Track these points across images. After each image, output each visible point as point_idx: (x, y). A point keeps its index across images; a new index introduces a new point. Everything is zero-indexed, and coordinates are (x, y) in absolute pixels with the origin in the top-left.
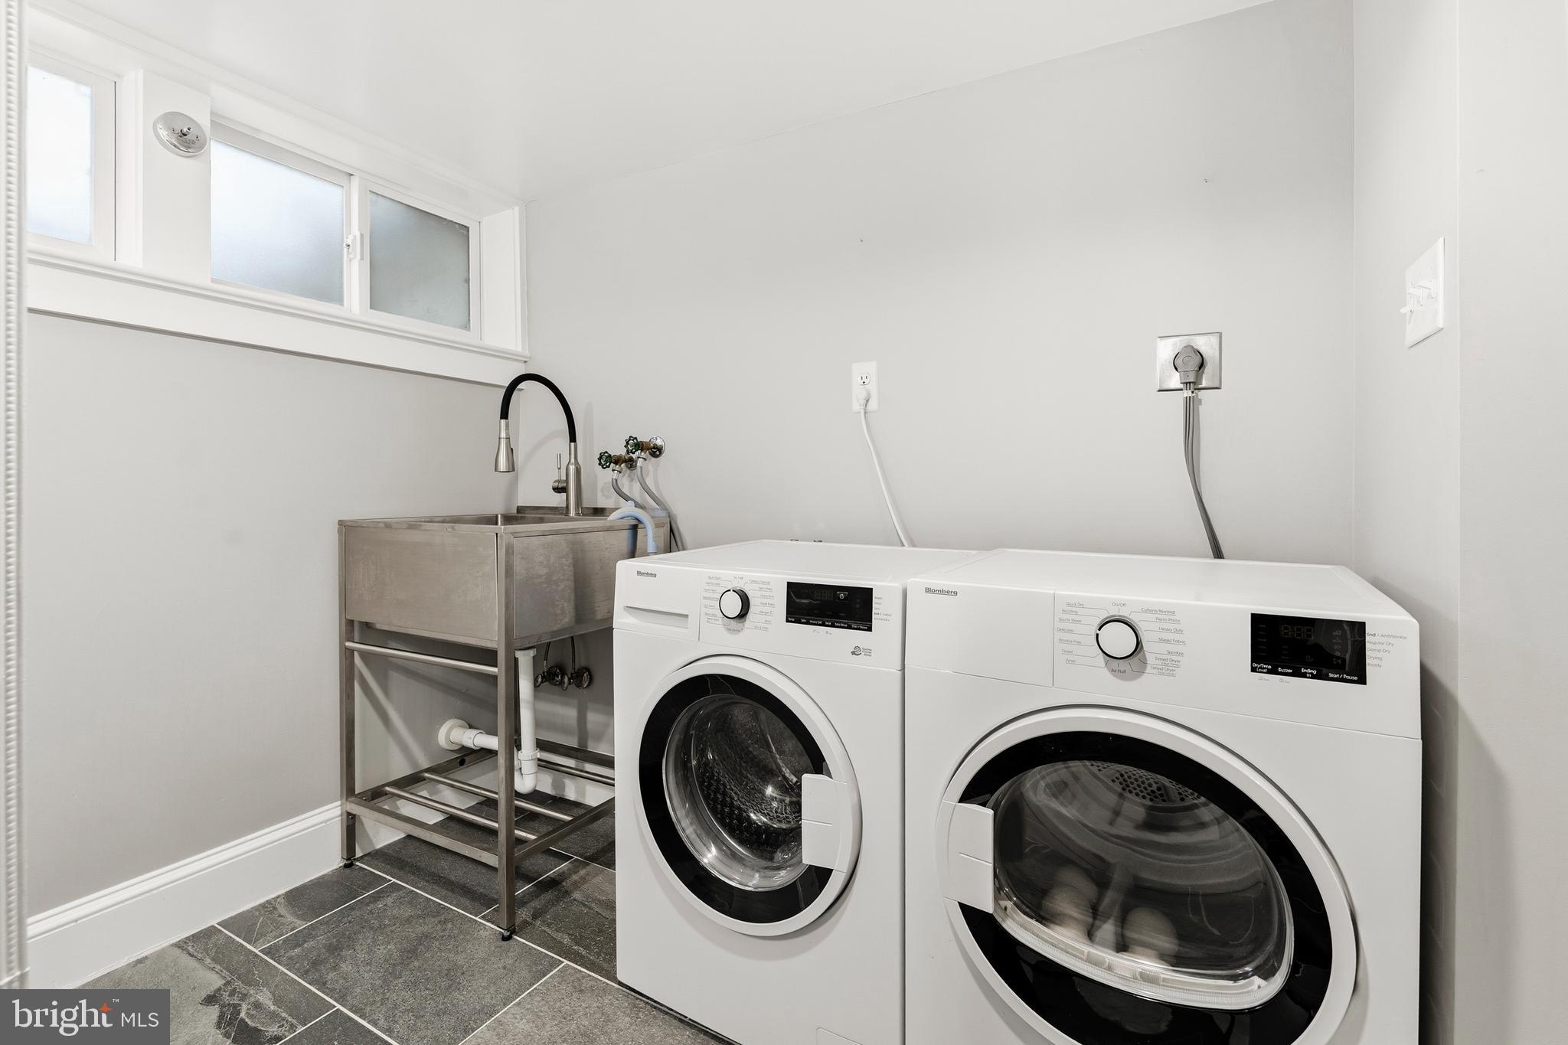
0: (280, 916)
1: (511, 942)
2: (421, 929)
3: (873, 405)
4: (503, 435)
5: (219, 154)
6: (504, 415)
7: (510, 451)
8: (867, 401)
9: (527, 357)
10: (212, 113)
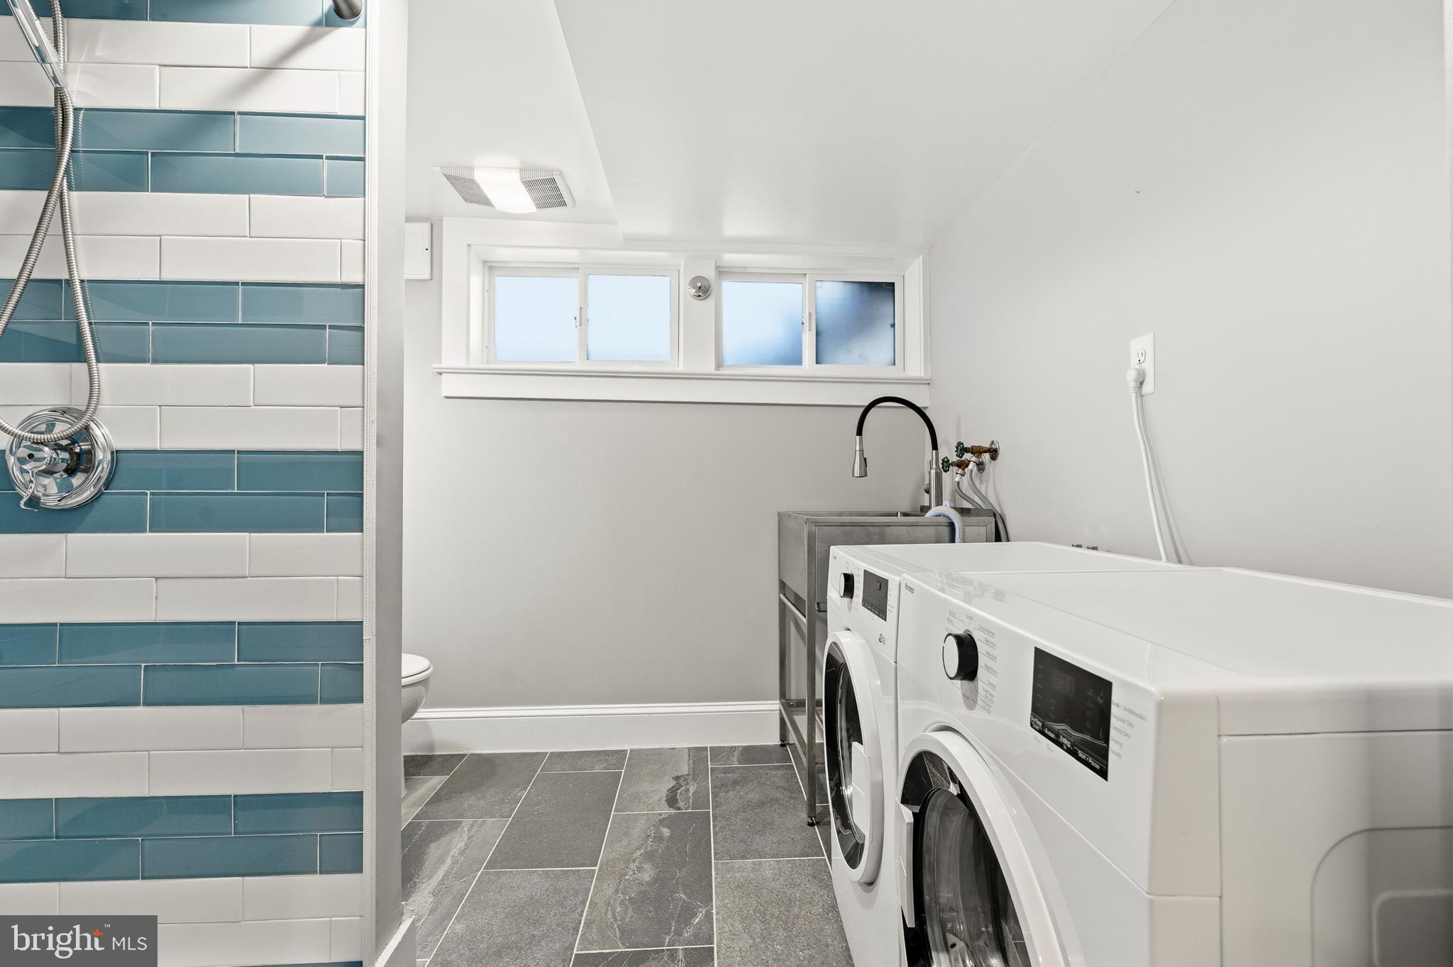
0: (733, 756)
1: (811, 828)
2: (778, 795)
3: (1148, 387)
4: (858, 448)
5: (730, 290)
6: (859, 432)
7: (863, 461)
8: (1141, 383)
9: (927, 380)
10: (717, 267)
